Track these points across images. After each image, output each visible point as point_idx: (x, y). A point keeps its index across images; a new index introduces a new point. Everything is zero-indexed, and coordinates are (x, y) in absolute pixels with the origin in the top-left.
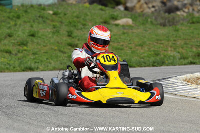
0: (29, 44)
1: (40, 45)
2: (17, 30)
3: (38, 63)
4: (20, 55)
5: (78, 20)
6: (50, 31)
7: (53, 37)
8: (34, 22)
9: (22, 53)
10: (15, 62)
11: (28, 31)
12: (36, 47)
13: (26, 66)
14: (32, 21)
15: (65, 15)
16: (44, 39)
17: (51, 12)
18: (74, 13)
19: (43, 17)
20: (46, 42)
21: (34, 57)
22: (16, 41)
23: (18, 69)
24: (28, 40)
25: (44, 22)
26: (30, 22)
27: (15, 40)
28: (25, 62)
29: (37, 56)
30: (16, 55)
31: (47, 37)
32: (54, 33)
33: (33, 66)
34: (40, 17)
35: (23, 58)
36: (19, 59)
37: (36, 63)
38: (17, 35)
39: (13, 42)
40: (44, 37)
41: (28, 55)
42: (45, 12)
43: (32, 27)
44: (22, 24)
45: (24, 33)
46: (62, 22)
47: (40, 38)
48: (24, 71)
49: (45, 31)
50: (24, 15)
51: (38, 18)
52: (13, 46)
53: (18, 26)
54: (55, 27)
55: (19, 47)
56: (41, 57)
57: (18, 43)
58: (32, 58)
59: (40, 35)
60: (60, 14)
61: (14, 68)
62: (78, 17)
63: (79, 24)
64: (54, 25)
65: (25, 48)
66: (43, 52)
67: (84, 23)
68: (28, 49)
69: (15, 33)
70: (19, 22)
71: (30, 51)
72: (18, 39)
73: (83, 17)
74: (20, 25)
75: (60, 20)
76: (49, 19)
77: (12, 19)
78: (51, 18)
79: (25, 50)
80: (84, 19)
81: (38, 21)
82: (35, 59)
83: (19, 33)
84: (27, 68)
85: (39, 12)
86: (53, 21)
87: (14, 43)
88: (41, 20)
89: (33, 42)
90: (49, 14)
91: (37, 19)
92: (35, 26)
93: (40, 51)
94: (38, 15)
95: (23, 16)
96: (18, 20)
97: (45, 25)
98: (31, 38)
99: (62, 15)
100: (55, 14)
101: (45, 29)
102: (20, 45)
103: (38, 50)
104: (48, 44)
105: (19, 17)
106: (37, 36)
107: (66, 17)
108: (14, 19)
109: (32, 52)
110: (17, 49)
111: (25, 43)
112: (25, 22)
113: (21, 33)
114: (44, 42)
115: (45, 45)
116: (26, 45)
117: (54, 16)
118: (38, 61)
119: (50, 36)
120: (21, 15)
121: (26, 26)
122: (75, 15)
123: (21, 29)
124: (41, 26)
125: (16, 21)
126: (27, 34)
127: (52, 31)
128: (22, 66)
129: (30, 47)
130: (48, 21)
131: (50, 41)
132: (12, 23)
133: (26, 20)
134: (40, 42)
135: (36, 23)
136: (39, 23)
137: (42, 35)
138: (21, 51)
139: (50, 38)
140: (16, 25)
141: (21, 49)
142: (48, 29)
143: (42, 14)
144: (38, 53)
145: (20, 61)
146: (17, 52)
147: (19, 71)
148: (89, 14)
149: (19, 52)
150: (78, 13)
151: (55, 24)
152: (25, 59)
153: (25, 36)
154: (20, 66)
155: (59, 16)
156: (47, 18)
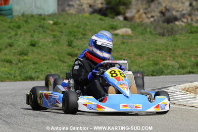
0: (29, 54)
1: (40, 55)
2: (17, 39)
3: (39, 72)
4: (21, 65)
5: (78, 29)
6: (50, 40)
7: (53, 47)
8: (34, 31)
9: (22, 62)
10: (16, 71)
11: (28, 41)
12: (36, 57)
13: (26, 75)
14: (32, 31)
15: (65, 24)
16: (44, 48)
17: (51, 22)
18: (74, 22)
19: (43, 27)
20: (46, 51)
21: (35, 66)
22: (17, 51)
23: (19, 78)
24: (28, 49)
25: (44, 31)
26: (30, 32)
27: (15, 50)
28: (25, 71)
29: (37, 65)
30: (17, 64)
31: (47, 47)
32: (54, 43)
33: (33, 75)
34: (40, 27)
35: (23, 67)
36: (19, 68)
37: (36, 72)
38: (17, 45)
39: (14, 51)
40: (45, 47)
41: (29, 65)
42: (45, 22)
43: (32, 36)
44: (23, 33)
45: (24, 43)
46: (61, 32)
47: (40, 47)
48: (24, 80)
49: (45, 40)
50: (25, 24)
51: (39, 28)
52: (13, 55)
53: (18, 36)
54: (55, 36)
55: (19, 57)
56: (41, 66)
57: (18, 52)
58: (33, 67)
59: (40, 44)
60: (60, 24)
61: (15, 77)
62: (77, 27)
63: (78, 34)
64: (54, 35)
65: (26, 57)
66: (43, 61)
67: (84, 32)
68: (29, 58)
69: (16, 42)
70: (19, 32)
71: (30, 60)
72: (19, 48)
73: (82, 27)
74: (21, 34)
75: (60, 29)
76: (49, 29)
77: (12, 29)
78: (50, 28)
79: (25, 60)
80: (83, 29)
81: (37, 31)
82: (35, 68)
83: (20, 43)
84: (27, 77)
85: (39, 22)
86: (53, 31)
87: (15, 53)
88: (41, 29)
89: (33, 51)
90: (49, 23)
91: (37, 29)
92: (35, 36)
93: (40, 60)
94: (39, 25)
95: (23, 26)
96: (18, 30)
97: (45, 34)
98: (31, 47)
99: (62, 25)
100: (55, 24)
101: (45, 38)
102: (20, 55)
103: (38, 60)
104: (48, 54)
105: (19, 27)
106: (37, 45)
107: (66, 26)
108: (15, 28)
109: (32, 62)
110: (17, 58)
111: (26, 52)
112: (25, 32)
113: (22, 43)
114: (44, 52)
115: (45, 54)
116: (26, 54)
117: (54, 26)
118: (38, 70)
119: (50, 45)
120: (21, 25)
121: (26, 35)
122: (75, 24)
123: (21, 39)
124: (41, 35)
125: (16, 31)
126: (27, 44)
127: (52, 40)
128: (23, 75)
129: (30, 57)
130: (48, 31)
131: (50, 51)
132: (13, 33)
133: (26, 29)
134: (40, 51)
135: (36, 33)
136: (39, 33)
137: (43, 45)
138: (21, 61)
139: (50, 47)
140: (16, 35)
141: (22, 58)
142: (48, 38)
143: (42, 24)
144: (39, 62)
145: (20, 70)
146: (17, 62)
147: (20, 81)
148: (89, 24)
149: (19, 61)
150: (78, 23)
151: (55, 33)
152: (25, 68)
153: (25, 45)
154: (20, 75)
155: (58, 26)
156: (47, 28)
